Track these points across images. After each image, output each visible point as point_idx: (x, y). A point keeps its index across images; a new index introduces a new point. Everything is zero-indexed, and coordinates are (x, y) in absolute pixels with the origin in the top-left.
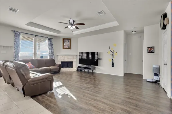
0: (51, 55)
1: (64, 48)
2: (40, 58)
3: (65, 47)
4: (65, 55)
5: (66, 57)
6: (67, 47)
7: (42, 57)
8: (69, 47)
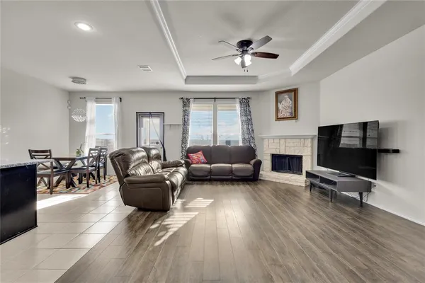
0: (246, 136)
1: (278, 119)
2: (225, 144)
3: (280, 115)
4: (280, 138)
5: (282, 141)
6: (287, 115)
7: (228, 142)
8: (291, 113)
